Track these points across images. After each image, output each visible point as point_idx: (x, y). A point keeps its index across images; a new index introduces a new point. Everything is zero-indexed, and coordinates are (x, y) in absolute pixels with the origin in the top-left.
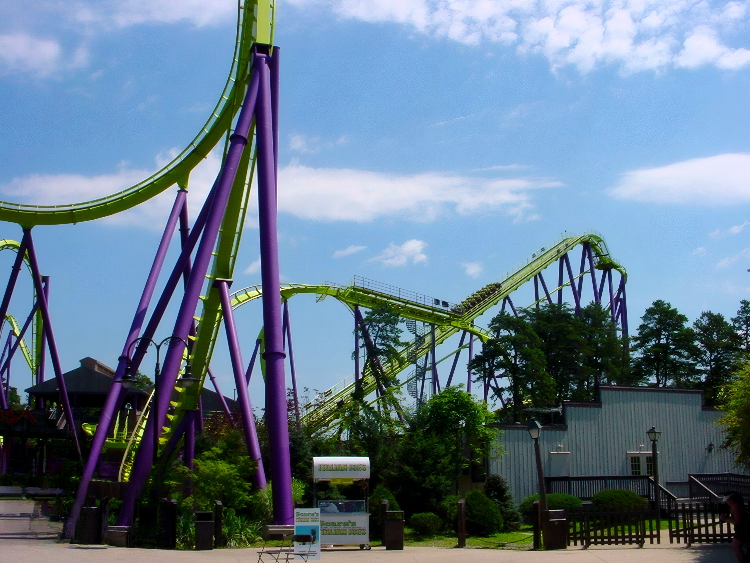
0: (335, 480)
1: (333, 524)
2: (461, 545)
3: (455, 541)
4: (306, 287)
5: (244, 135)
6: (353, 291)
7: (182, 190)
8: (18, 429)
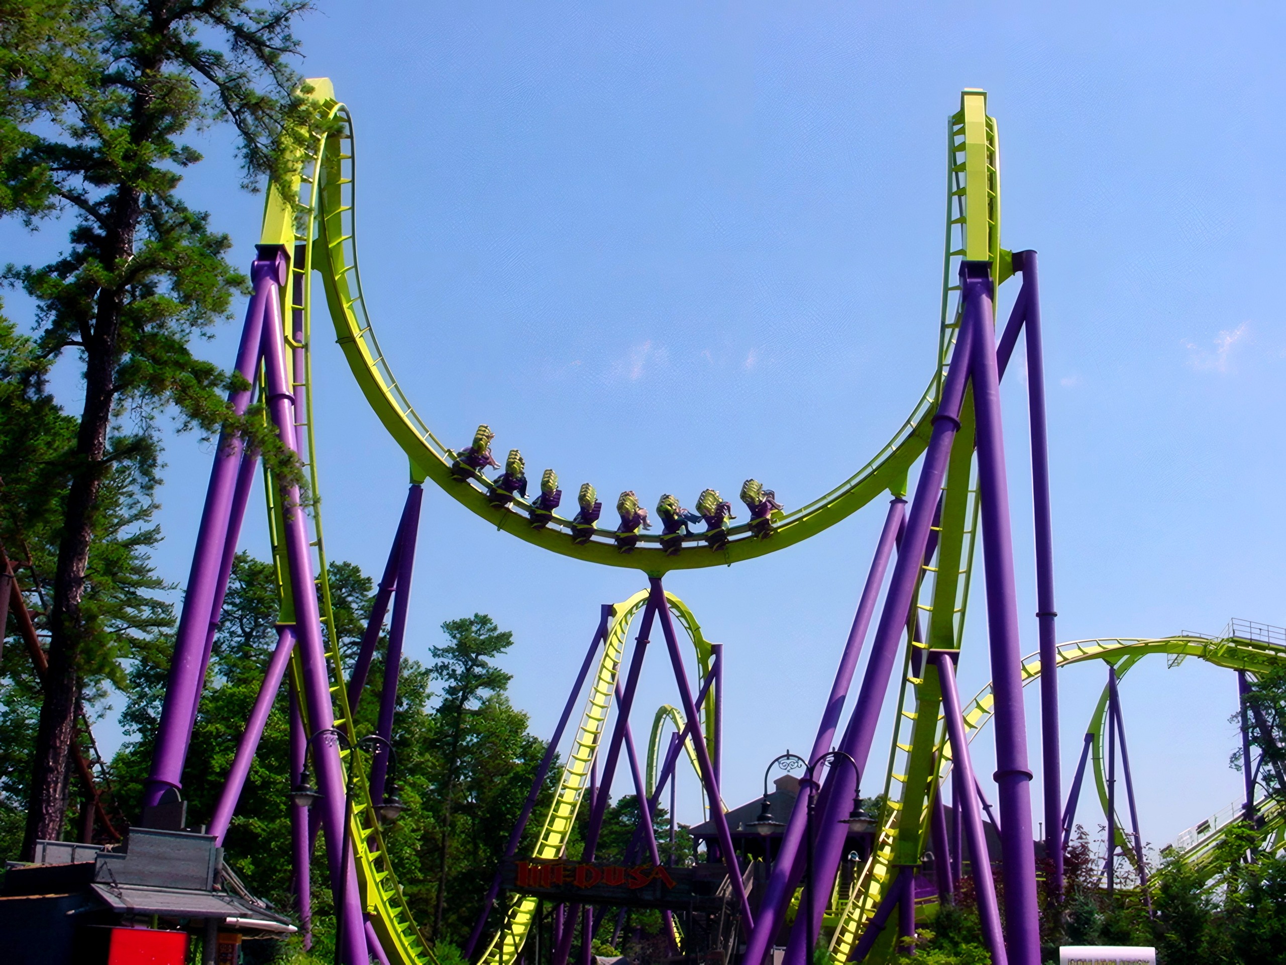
5: (953, 415)
6: (1233, 645)
7: (898, 500)
8: (648, 896)
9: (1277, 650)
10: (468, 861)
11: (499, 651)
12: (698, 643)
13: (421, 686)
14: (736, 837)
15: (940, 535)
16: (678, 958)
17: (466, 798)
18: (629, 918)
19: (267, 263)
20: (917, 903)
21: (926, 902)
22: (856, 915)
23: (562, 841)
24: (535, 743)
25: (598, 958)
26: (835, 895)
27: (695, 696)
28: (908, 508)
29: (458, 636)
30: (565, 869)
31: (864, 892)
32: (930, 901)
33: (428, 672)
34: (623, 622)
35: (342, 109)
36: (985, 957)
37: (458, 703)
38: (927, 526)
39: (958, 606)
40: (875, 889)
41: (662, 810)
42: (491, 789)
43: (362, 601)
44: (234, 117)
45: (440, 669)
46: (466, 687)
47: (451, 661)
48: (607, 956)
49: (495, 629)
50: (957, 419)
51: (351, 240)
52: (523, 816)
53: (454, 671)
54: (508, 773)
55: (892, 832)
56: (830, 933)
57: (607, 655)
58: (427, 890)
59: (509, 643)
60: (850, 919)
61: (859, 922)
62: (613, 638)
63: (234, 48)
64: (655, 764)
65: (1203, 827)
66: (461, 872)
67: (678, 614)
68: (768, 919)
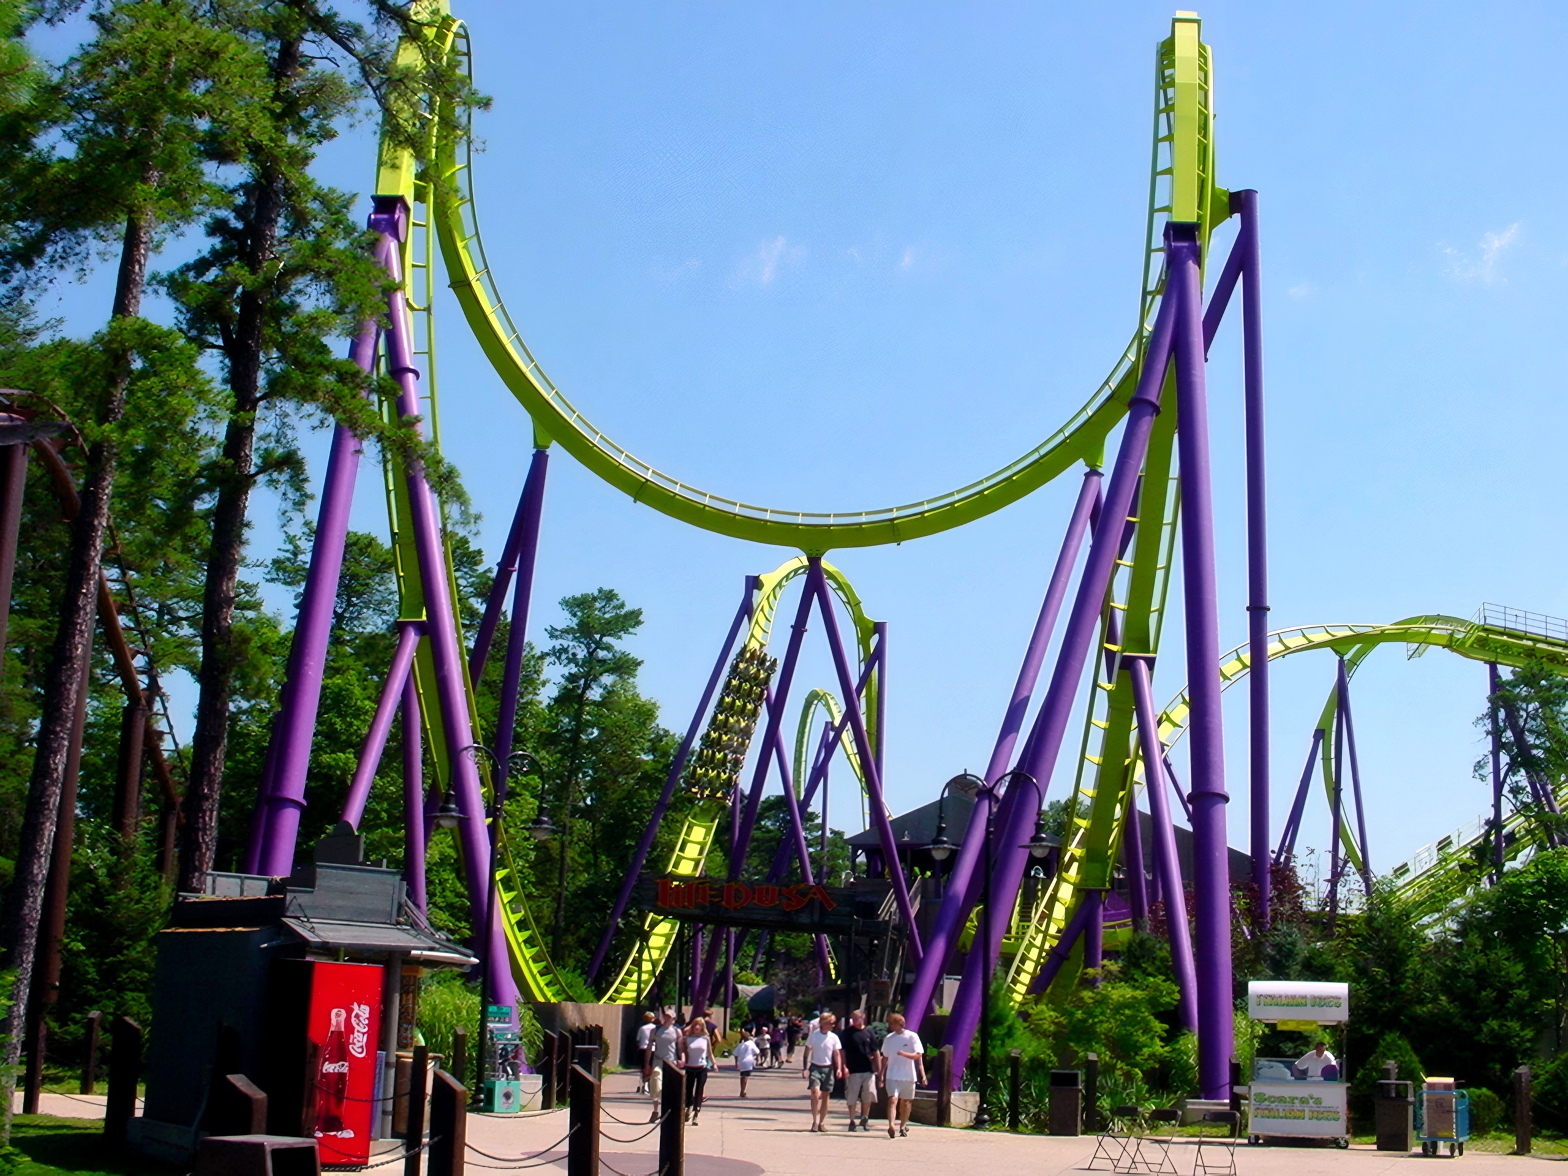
0: (1285, 1022)
1: (1281, 1099)
2: (1523, 1149)
3: (1511, 1141)
4: (1383, 632)
5: (1152, 397)
6: (1483, 634)
7: (1093, 472)
8: (804, 919)
9: (1535, 641)
10: (589, 874)
11: (626, 631)
12: (859, 620)
13: (536, 672)
14: (902, 849)
15: (1137, 526)
16: (831, 988)
17: (584, 799)
18: (772, 940)
19: (385, 216)
20: (1105, 928)
21: (1120, 926)
22: (1038, 942)
23: (701, 853)
24: (666, 736)
25: (740, 987)
26: (1016, 917)
27: (855, 682)
28: (1105, 483)
29: (579, 614)
30: (711, 889)
31: (1047, 916)
32: (1125, 925)
33: (543, 656)
34: (772, 597)
35: (461, 26)
36: (1174, 992)
37: (580, 691)
38: (1122, 517)
39: (1155, 605)
40: (1059, 912)
41: (812, 814)
42: (614, 792)
43: (471, 576)
44: (375, 92)
45: (558, 653)
46: (588, 673)
47: (571, 644)
48: (749, 984)
49: (622, 606)
50: (1157, 403)
51: (466, 170)
52: (653, 822)
53: (574, 655)
54: (634, 770)
55: (1078, 852)
56: (1007, 960)
57: (752, 636)
58: (538, 906)
59: (638, 623)
60: (1031, 945)
61: (1041, 949)
62: (759, 616)
63: (377, 21)
64: (803, 759)
65: (1444, 844)
66: (580, 888)
67: (835, 586)
68: (939, 947)
